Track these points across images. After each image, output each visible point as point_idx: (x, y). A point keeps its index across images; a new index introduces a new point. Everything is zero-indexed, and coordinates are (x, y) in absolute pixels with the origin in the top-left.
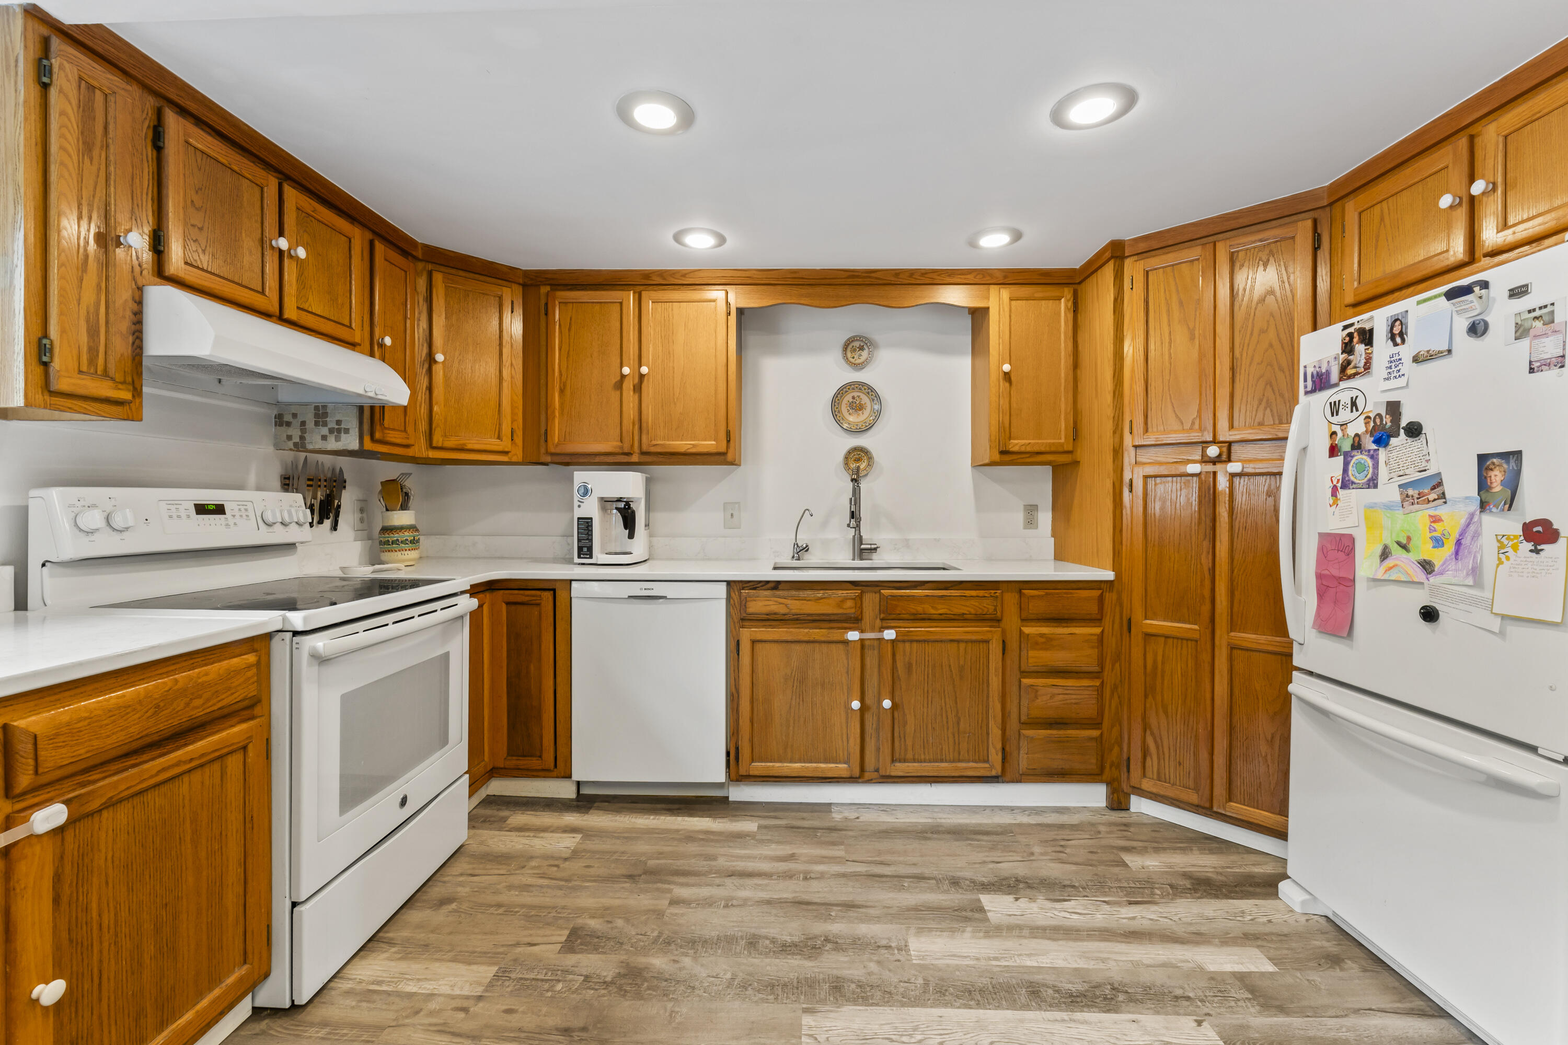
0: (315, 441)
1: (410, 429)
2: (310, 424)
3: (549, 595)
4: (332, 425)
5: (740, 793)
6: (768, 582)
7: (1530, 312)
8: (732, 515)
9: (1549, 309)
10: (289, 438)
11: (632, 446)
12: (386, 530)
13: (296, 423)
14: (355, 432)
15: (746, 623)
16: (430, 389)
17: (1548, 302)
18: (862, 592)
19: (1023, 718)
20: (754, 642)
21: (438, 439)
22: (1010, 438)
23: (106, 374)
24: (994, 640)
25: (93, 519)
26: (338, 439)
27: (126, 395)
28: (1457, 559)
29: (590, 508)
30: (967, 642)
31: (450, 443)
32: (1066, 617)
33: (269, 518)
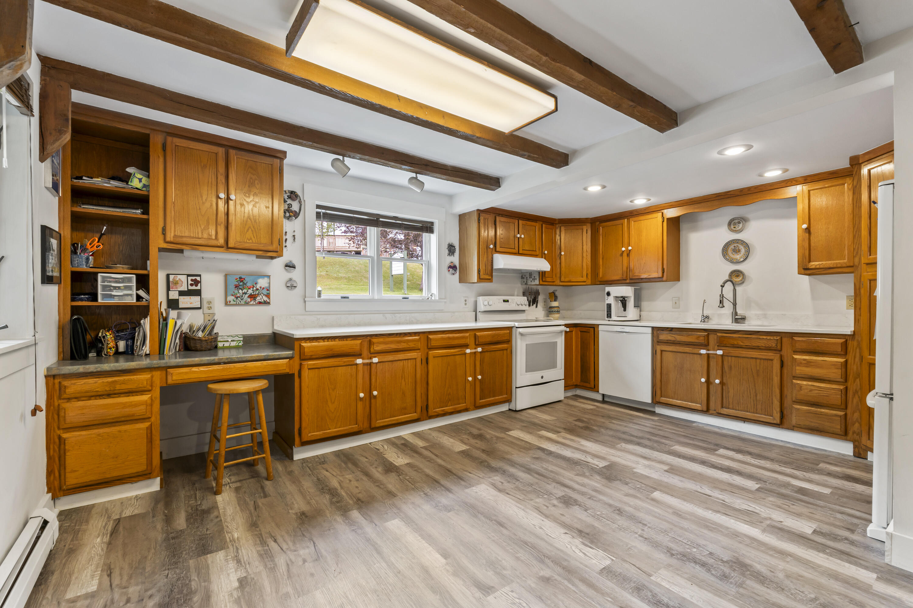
0: (529, 283)
1: (554, 277)
2: (528, 278)
3: (592, 329)
4: (533, 278)
5: (659, 410)
6: (668, 328)
8: (676, 303)
10: (524, 282)
11: (627, 276)
12: (551, 307)
13: (525, 278)
14: (538, 279)
15: (659, 343)
16: (560, 263)
18: (708, 334)
19: (794, 399)
20: (662, 351)
21: (563, 279)
22: (810, 261)
23: (488, 274)
24: (775, 360)
25: (486, 303)
26: (534, 282)
27: (490, 278)
29: (610, 300)
30: (761, 359)
31: (567, 280)
32: (820, 351)
33: (518, 304)
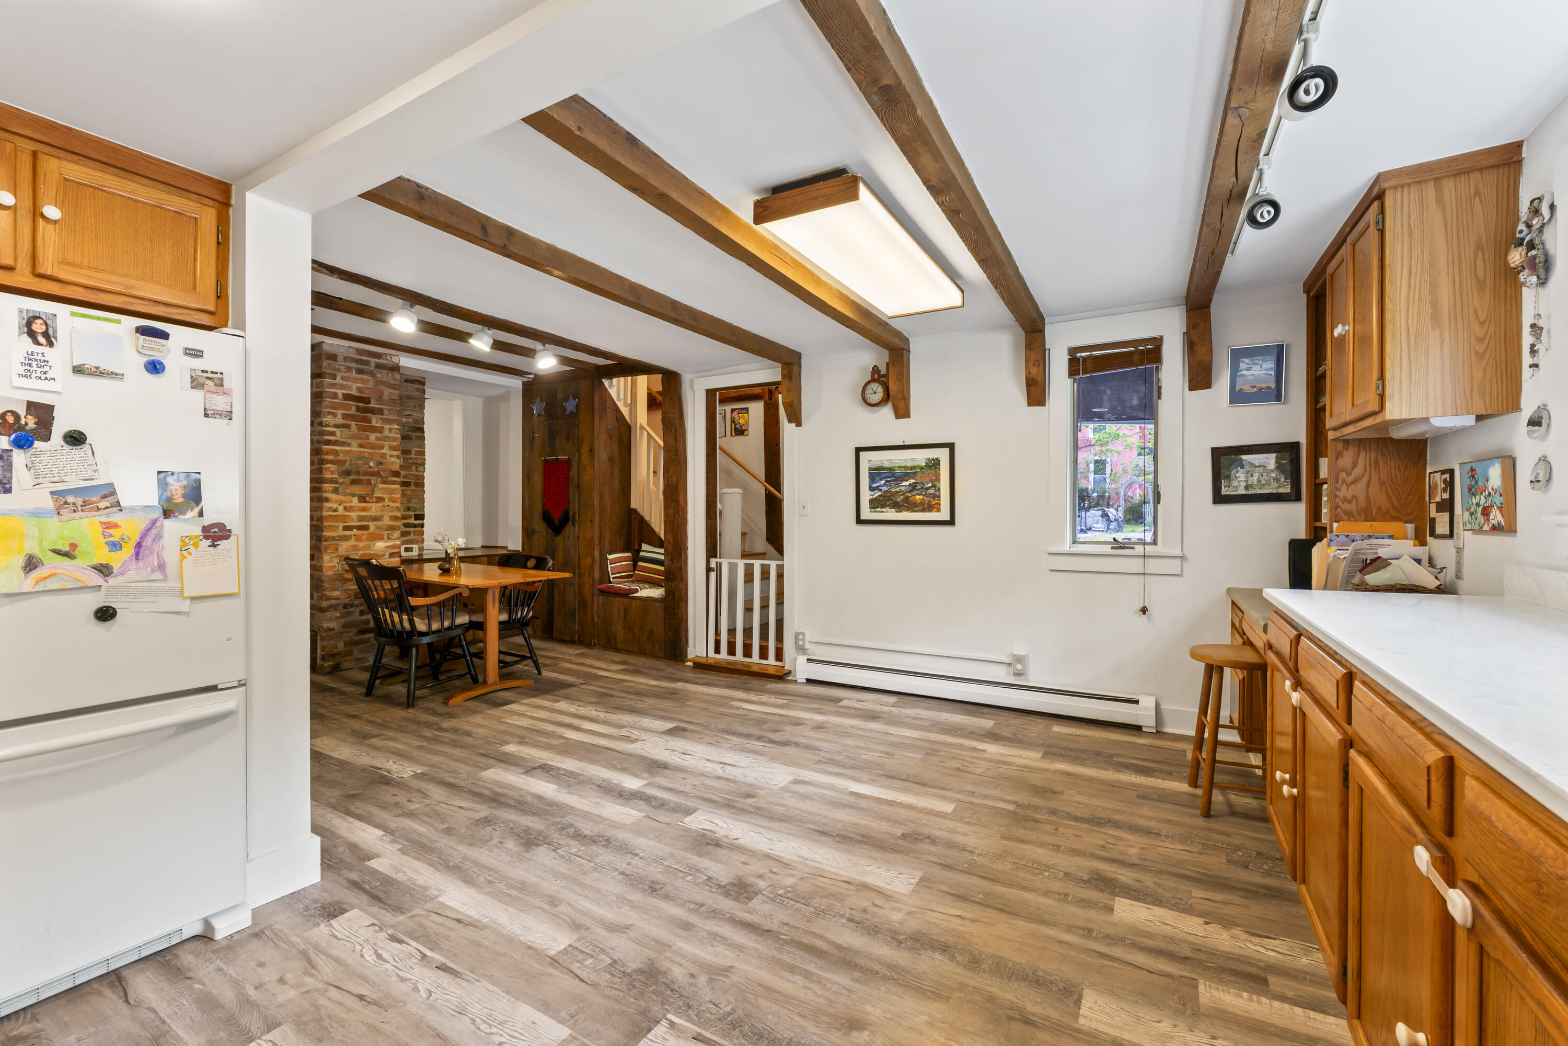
7: (203, 371)
9: (219, 376)
17: (219, 371)
28: (137, 559)
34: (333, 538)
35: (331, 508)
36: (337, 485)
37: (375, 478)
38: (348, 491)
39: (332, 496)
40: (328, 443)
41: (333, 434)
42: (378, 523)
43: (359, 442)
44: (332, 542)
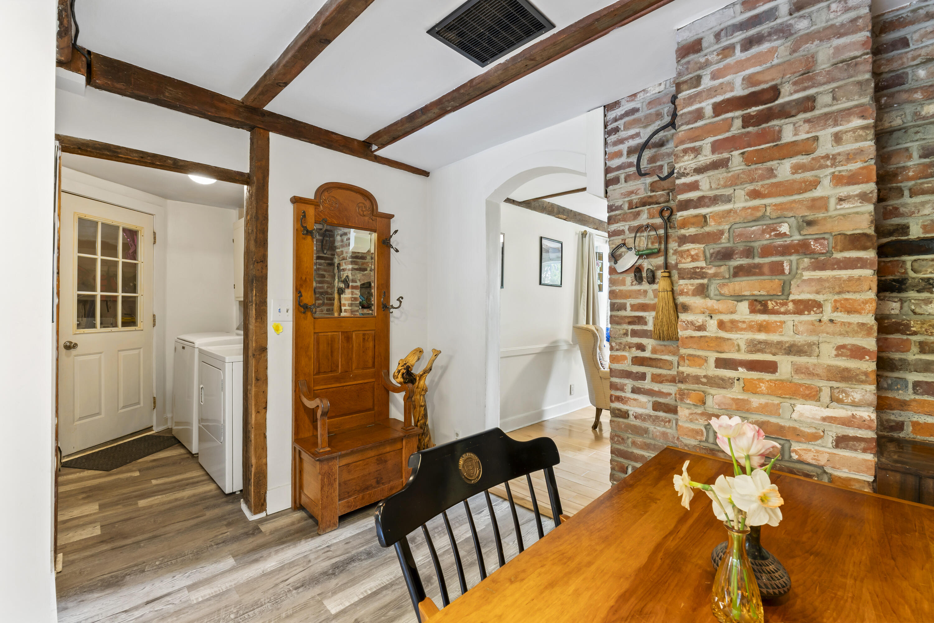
34: (697, 379)
35: (692, 323)
36: (705, 281)
37: (794, 258)
38: (725, 291)
39: (696, 302)
40: (686, 205)
41: (694, 186)
42: (802, 360)
43: (750, 187)
44: (696, 387)
